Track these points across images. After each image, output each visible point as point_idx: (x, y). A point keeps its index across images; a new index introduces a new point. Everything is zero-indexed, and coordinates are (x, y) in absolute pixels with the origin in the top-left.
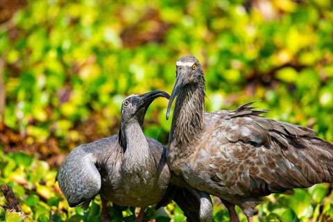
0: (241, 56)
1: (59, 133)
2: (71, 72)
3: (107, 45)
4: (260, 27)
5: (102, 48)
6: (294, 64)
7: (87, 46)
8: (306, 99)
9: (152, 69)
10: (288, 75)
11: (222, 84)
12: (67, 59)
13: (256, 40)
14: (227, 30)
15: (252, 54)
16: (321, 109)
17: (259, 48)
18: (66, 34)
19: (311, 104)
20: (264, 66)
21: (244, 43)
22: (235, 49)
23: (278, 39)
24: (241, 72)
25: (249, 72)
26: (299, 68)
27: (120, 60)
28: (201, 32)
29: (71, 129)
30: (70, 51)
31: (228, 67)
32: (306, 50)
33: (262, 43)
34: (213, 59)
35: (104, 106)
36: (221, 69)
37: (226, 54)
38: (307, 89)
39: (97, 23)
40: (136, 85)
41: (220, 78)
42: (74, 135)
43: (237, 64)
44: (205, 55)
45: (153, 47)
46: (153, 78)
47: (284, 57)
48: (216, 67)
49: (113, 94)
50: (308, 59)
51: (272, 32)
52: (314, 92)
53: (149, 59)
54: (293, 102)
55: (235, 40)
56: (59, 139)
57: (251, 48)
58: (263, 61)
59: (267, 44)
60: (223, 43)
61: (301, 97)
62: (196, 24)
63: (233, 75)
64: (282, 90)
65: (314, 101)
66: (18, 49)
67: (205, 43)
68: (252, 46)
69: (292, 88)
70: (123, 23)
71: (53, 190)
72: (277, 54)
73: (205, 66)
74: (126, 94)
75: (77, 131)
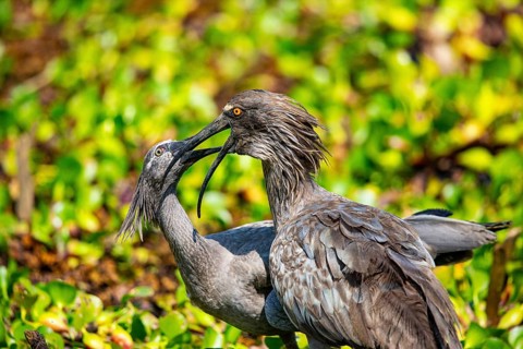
0: (404, 130)
1: (118, 251)
2: (136, 154)
3: (193, 112)
4: (433, 83)
5: (186, 117)
6: (487, 142)
7: (161, 114)
8: (506, 197)
10: (478, 159)
11: (375, 175)
12: (131, 134)
13: (427, 105)
14: (383, 89)
15: (420, 126)
17: (431, 116)
18: (129, 96)
19: (513, 205)
20: (441, 146)
21: (409, 109)
22: (396, 119)
23: (462, 102)
24: (404, 154)
25: (416, 155)
26: (495, 148)
28: (342, 92)
29: (136, 245)
30: (136, 122)
31: (384, 148)
32: (506, 119)
33: (437, 108)
34: (360, 135)
36: (373, 150)
37: (380, 127)
38: (508, 182)
39: (178, 79)
40: (240, 174)
41: (372, 164)
42: (143, 255)
43: (397, 142)
44: (347, 128)
47: (471, 131)
48: (365, 145)
50: (508, 134)
51: (452, 92)
52: (518, 186)
54: (486, 202)
55: (395, 104)
56: (119, 260)
57: (420, 118)
58: (439, 138)
59: (444, 110)
60: (376, 109)
61: (498, 194)
62: (333, 80)
63: (392, 160)
64: (469, 182)
65: (519, 201)
66: (54, 119)
67: (348, 109)
68: (422, 114)
69: (483, 178)
70: (219, 78)
71: (108, 339)
72: (460, 127)
73: (348, 145)
74: (223, 190)
75: (147, 248)
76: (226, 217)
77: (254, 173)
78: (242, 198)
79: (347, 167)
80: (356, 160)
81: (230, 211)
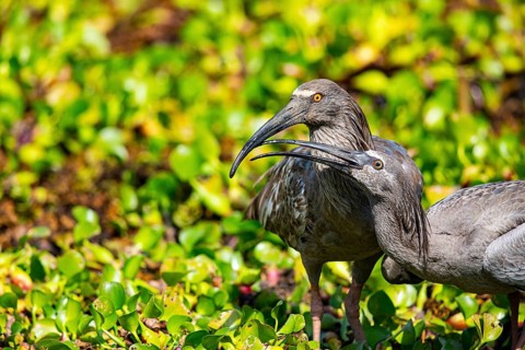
0: (297, 57)
1: (17, 192)
2: (33, 94)
3: (87, 50)
4: (326, 10)
5: (80, 54)
6: (382, 64)
7: (57, 52)
8: (402, 119)
9: (160, 84)
10: (374, 82)
11: (271, 102)
12: (26, 75)
13: (321, 31)
14: (276, 17)
15: (315, 52)
16: (426, 133)
17: (325, 42)
18: (25, 37)
19: (410, 126)
20: (336, 71)
21: (302, 35)
22: (289, 46)
23: (355, 26)
24: (299, 81)
26: (390, 70)
27: (108, 72)
28: (236, 22)
29: (33, 186)
30: (31, 62)
31: (279, 75)
32: (400, 41)
33: (331, 34)
34: (254, 64)
35: (86, 146)
36: (268, 79)
37: (274, 55)
38: (404, 103)
39: (73, 16)
40: (136, 109)
41: (267, 93)
42: (41, 194)
43: (292, 69)
44: (242, 57)
45: (160, 50)
46: (162, 98)
47: (366, 55)
48: (259, 74)
49: (99, 126)
50: (403, 55)
51: (345, 17)
52: (415, 107)
53: (154, 69)
54: (382, 124)
55: (288, 32)
56: (17, 201)
57: (313, 44)
58: (332, 63)
59: (338, 35)
60: (270, 37)
61: (395, 116)
62: (227, 11)
63: (287, 87)
64: (365, 106)
65: (417, 121)
67: (242, 39)
68: (316, 40)
69: (379, 101)
70: (114, 14)
71: (8, 281)
72: (354, 50)
73: (243, 74)
74: (119, 125)
75: (45, 187)
76: (122, 153)
77: (150, 107)
78: (139, 132)
79: (243, 97)
80: (251, 90)
81: (127, 146)
